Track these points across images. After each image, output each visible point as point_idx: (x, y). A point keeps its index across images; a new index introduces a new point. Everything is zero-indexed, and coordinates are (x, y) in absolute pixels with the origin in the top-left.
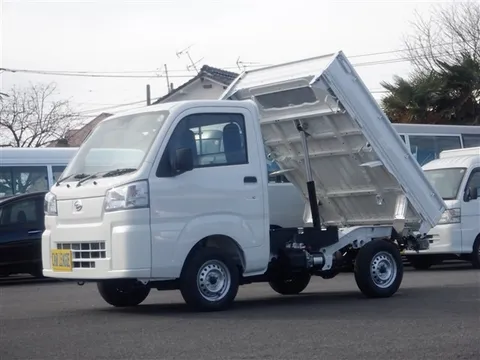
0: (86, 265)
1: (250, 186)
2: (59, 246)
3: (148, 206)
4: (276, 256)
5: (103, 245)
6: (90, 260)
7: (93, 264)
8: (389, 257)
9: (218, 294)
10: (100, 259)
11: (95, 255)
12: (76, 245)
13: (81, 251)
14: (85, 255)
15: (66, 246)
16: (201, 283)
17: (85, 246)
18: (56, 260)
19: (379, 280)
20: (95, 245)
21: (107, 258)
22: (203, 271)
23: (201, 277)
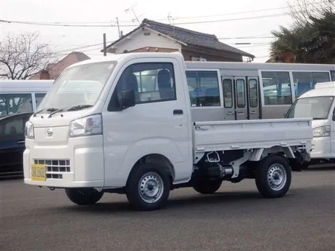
0: (56, 176)
1: (178, 117)
2: (36, 162)
3: (102, 133)
4: (197, 168)
5: (68, 162)
6: (59, 173)
7: (61, 176)
8: (281, 168)
9: (154, 197)
10: (66, 172)
11: (63, 169)
12: (48, 162)
13: (52, 166)
14: (55, 169)
15: (41, 162)
16: (142, 189)
17: (55, 162)
18: (34, 172)
19: (273, 185)
20: (62, 162)
21: (71, 172)
22: (143, 181)
23: (142, 185)
